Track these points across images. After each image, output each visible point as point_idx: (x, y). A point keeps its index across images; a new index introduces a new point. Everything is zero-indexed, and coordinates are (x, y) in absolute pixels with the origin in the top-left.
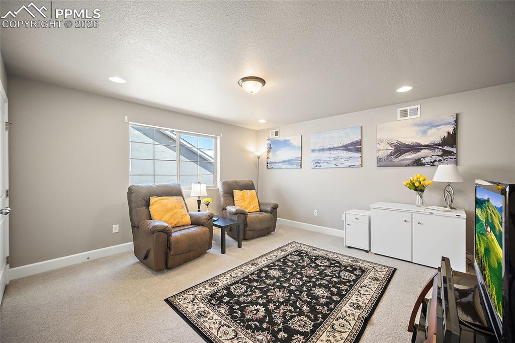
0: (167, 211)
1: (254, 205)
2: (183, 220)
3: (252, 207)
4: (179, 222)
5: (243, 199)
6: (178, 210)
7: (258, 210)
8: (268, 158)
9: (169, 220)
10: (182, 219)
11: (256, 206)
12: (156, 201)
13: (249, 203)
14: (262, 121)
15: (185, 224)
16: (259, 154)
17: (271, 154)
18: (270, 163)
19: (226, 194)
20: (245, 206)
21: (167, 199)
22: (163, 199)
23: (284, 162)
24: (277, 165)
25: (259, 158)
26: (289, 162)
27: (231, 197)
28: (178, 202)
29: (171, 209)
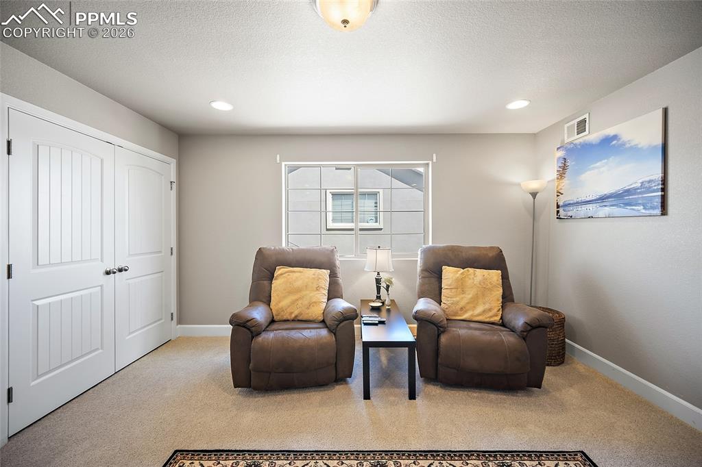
0: (290, 293)
1: (487, 306)
2: (310, 311)
3: (479, 309)
4: (300, 314)
5: (460, 286)
6: (308, 292)
7: (497, 319)
8: (559, 194)
9: (289, 306)
10: (308, 308)
11: (490, 310)
12: (282, 274)
13: (474, 301)
14: (518, 105)
15: (311, 318)
16: (534, 185)
17: (566, 182)
18: (565, 205)
19: (427, 274)
20: (462, 304)
21: (300, 272)
22: (294, 272)
23: (602, 199)
24: (583, 210)
25: (534, 195)
26: (621, 198)
27: (434, 280)
28: (314, 278)
29: (298, 290)
